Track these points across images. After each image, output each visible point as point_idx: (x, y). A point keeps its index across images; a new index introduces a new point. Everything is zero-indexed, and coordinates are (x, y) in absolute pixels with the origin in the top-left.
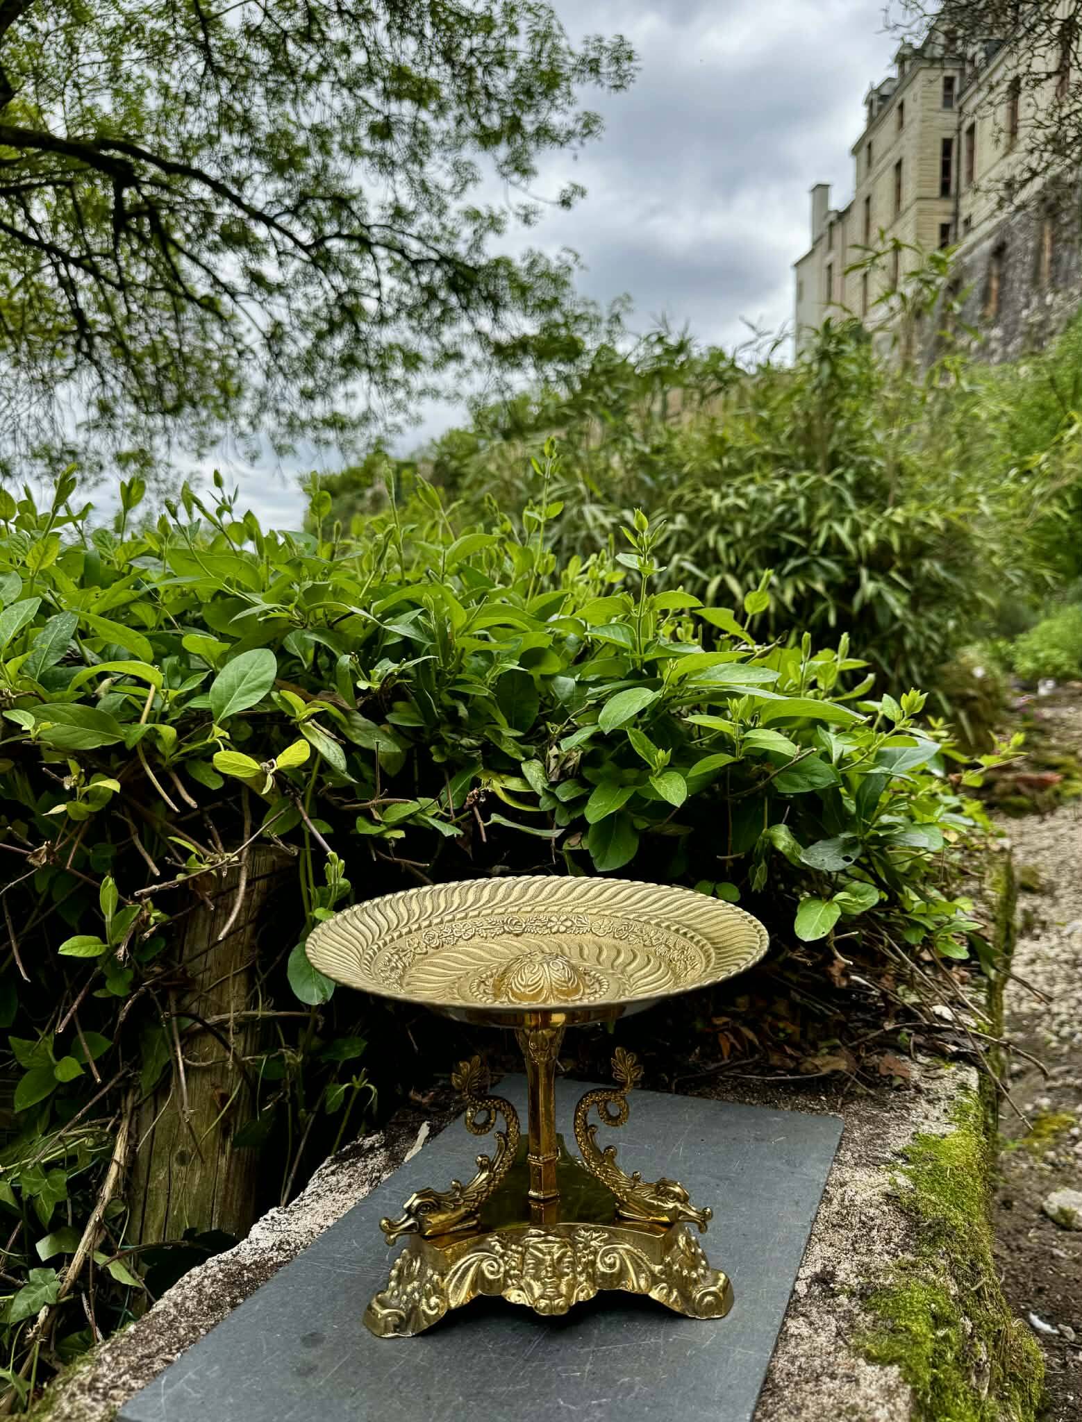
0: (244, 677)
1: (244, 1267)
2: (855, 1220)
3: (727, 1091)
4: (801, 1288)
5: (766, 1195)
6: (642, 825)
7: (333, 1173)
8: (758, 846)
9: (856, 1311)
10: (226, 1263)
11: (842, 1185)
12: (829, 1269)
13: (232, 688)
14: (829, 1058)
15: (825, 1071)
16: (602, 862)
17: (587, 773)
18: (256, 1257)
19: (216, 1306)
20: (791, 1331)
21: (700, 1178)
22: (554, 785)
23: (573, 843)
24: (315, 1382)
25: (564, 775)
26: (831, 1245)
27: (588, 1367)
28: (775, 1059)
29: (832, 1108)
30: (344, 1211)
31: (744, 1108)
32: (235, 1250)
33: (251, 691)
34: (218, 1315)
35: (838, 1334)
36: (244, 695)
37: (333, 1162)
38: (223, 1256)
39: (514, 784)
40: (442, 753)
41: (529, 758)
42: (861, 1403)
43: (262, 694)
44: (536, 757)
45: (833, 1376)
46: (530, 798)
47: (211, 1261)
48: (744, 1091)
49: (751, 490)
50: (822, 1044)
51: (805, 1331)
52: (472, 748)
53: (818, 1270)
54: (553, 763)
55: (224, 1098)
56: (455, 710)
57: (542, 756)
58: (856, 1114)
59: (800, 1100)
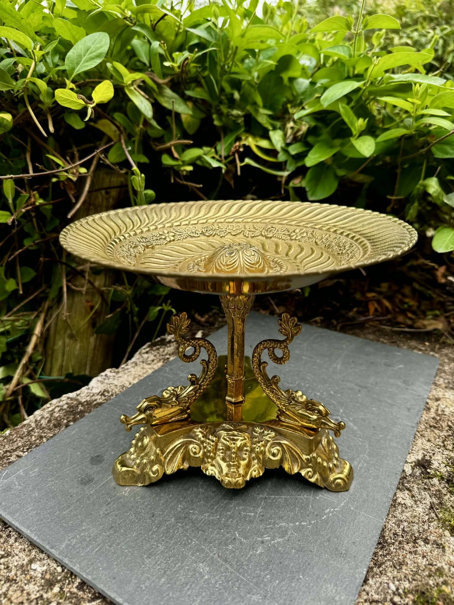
0: (88, 50)
1: (80, 403)
2: (444, 424)
3: (369, 333)
4: (408, 470)
5: (389, 401)
6: (341, 173)
7: (147, 352)
8: (415, 192)
9: (444, 491)
10: (71, 399)
11: (437, 400)
12: (427, 458)
13: (80, 57)
14: (433, 321)
15: (430, 328)
16: (312, 194)
17: (310, 139)
18: (88, 399)
19: (58, 425)
20: (399, 500)
21: (349, 385)
22: (288, 145)
23: (296, 182)
24: (90, 490)
25: (295, 139)
26: (429, 441)
27: (260, 510)
28: (400, 319)
29: (433, 350)
30: (145, 375)
31: (379, 345)
32: (78, 392)
33: (92, 59)
34: (57, 430)
35: (431, 508)
36: (87, 61)
37: (149, 346)
38: (71, 395)
39: (264, 144)
40: (220, 120)
41: (275, 128)
42: (446, 567)
43: (98, 61)
44: (280, 128)
45: (426, 541)
46: (273, 152)
47: (64, 397)
48: (380, 333)
49: (415, 35)
50: (429, 313)
51: (409, 502)
52: (238, 116)
53: (420, 457)
54: (289, 132)
55: (92, 308)
56: (232, 95)
57: (283, 128)
58: (446, 355)
59: (413, 343)
